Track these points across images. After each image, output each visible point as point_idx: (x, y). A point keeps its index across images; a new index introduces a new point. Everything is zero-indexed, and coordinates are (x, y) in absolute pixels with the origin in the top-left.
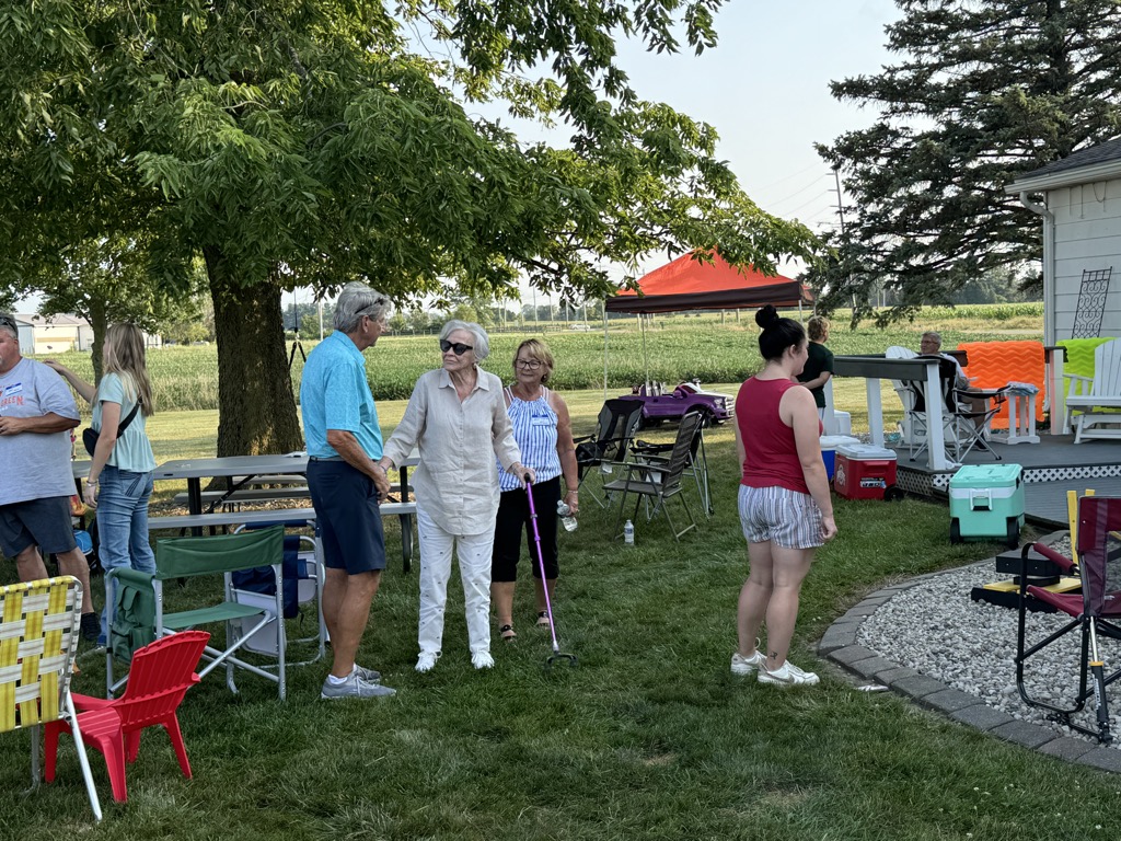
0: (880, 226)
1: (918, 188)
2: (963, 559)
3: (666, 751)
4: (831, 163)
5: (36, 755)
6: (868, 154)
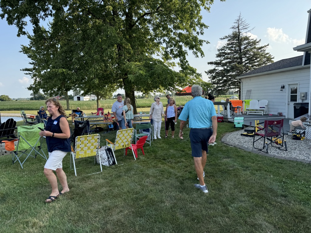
0: (214, 83)
1: (220, 78)
2: (237, 130)
4: (207, 74)
5: (125, 152)
6: (212, 73)
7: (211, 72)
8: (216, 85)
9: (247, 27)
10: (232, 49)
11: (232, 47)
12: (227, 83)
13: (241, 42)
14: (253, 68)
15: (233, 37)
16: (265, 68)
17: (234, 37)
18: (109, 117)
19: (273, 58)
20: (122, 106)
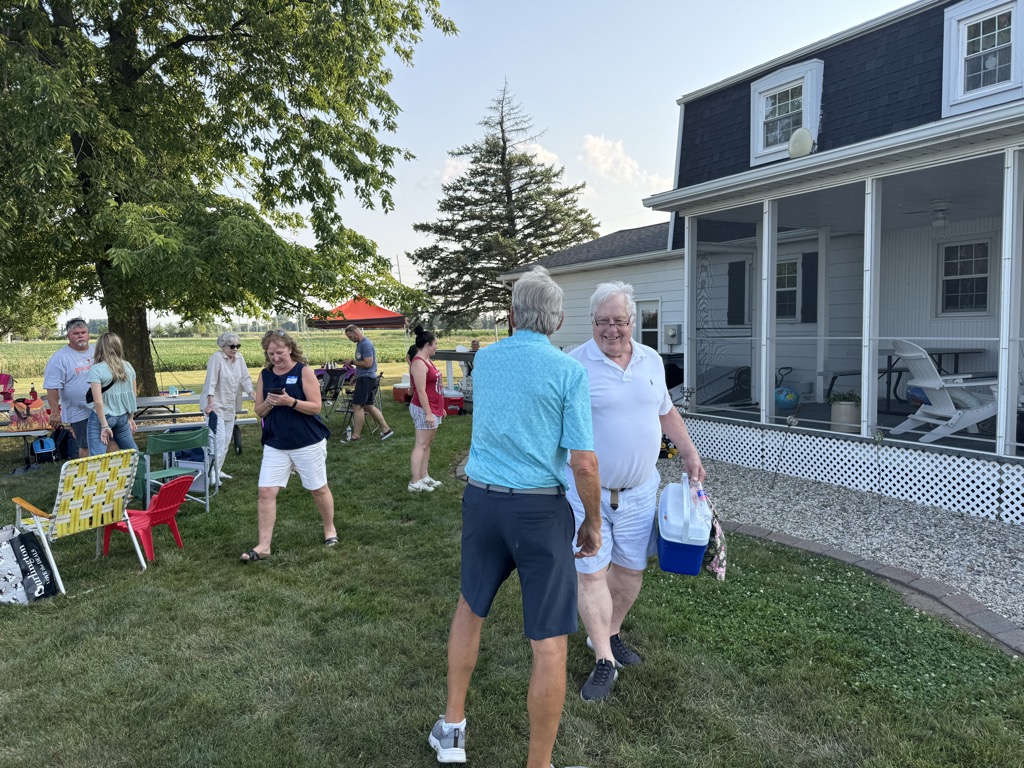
0: (435, 291)
1: (454, 275)
3: (410, 519)
4: (413, 261)
5: (99, 542)
6: (430, 258)
7: (424, 255)
8: (440, 300)
9: (526, 125)
10: (486, 188)
11: (485, 182)
12: (473, 294)
13: (509, 170)
14: (546, 252)
15: (488, 152)
16: (576, 254)
17: (491, 152)
18: (33, 410)
19: (598, 225)
20: (89, 367)
